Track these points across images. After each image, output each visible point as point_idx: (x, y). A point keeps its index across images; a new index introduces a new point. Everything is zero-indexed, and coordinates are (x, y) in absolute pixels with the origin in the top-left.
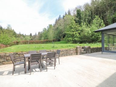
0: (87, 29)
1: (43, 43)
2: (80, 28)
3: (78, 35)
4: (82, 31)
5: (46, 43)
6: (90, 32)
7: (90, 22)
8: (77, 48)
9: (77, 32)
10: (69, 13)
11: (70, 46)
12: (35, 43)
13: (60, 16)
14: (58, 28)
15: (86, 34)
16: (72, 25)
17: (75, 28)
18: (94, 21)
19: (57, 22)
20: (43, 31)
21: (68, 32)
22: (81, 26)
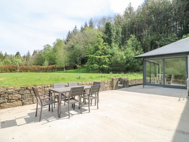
0: (120, 53)
1: (46, 70)
2: (110, 51)
3: (107, 60)
4: (112, 55)
5: (52, 72)
6: (124, 57)
7: (123, 43)
8: (113, 79)
9: (106, 56)
10: (91, 25)
11: (102, 77)
12: (31, 71)
13: (76, 27)
14: (73, 47)
15: (119, 59)
16: (99, 44)
17: (103, 49)
18: (129, 42)
19: (70, 36)
20: (44, 49)
21: (92, 56)
22: (111, 47)
